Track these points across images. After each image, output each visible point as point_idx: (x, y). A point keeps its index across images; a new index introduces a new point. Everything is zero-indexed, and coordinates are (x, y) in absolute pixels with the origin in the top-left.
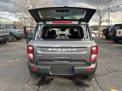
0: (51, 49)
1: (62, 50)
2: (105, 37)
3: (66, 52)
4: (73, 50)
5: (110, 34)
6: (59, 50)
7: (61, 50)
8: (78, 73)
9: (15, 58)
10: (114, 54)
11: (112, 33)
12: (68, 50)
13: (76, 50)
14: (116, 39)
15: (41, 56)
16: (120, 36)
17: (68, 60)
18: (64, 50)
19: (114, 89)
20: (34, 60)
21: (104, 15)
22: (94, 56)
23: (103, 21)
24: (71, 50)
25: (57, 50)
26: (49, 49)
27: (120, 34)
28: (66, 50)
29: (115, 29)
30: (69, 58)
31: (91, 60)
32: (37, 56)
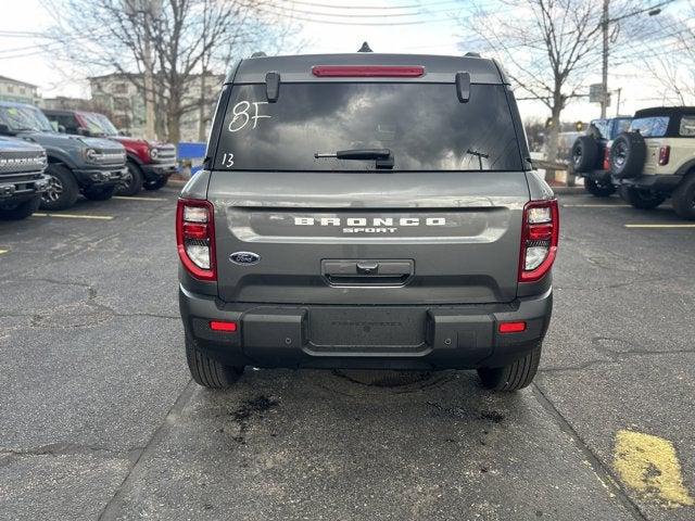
0: (310, 221)
1: (370, 224)
2: (580, 181)
3: (388, 234)
4: (430, 222)
5: (612, 165)
6: (350, 222)
7: (363, 222)
8: (454, 346)
9: (93, 293)
10: (633, 269)
11: (620, 161)
12: (403, 222)
13: (442, 221)
14: (645, 191)
15: (254, 259)
16: (668, 177)
17: (403, 278)
18: (377, 222)
19: (634, 430)
20: (215, 277)
21: (578, 58)
22: (535, 257)
23: (573, 95)
24: (415, 221)
25: (344, 224)
26: (298, 221)
27: (666, 162)
28: (389, 222)
29: (642, 138)
30: (404, 266)
31: (520, 279)
32: (234, 258)
